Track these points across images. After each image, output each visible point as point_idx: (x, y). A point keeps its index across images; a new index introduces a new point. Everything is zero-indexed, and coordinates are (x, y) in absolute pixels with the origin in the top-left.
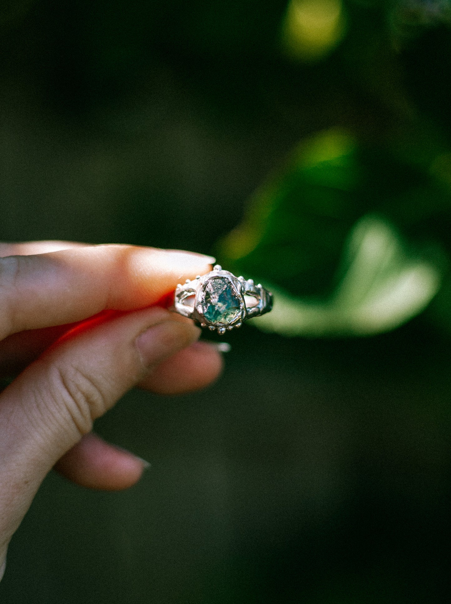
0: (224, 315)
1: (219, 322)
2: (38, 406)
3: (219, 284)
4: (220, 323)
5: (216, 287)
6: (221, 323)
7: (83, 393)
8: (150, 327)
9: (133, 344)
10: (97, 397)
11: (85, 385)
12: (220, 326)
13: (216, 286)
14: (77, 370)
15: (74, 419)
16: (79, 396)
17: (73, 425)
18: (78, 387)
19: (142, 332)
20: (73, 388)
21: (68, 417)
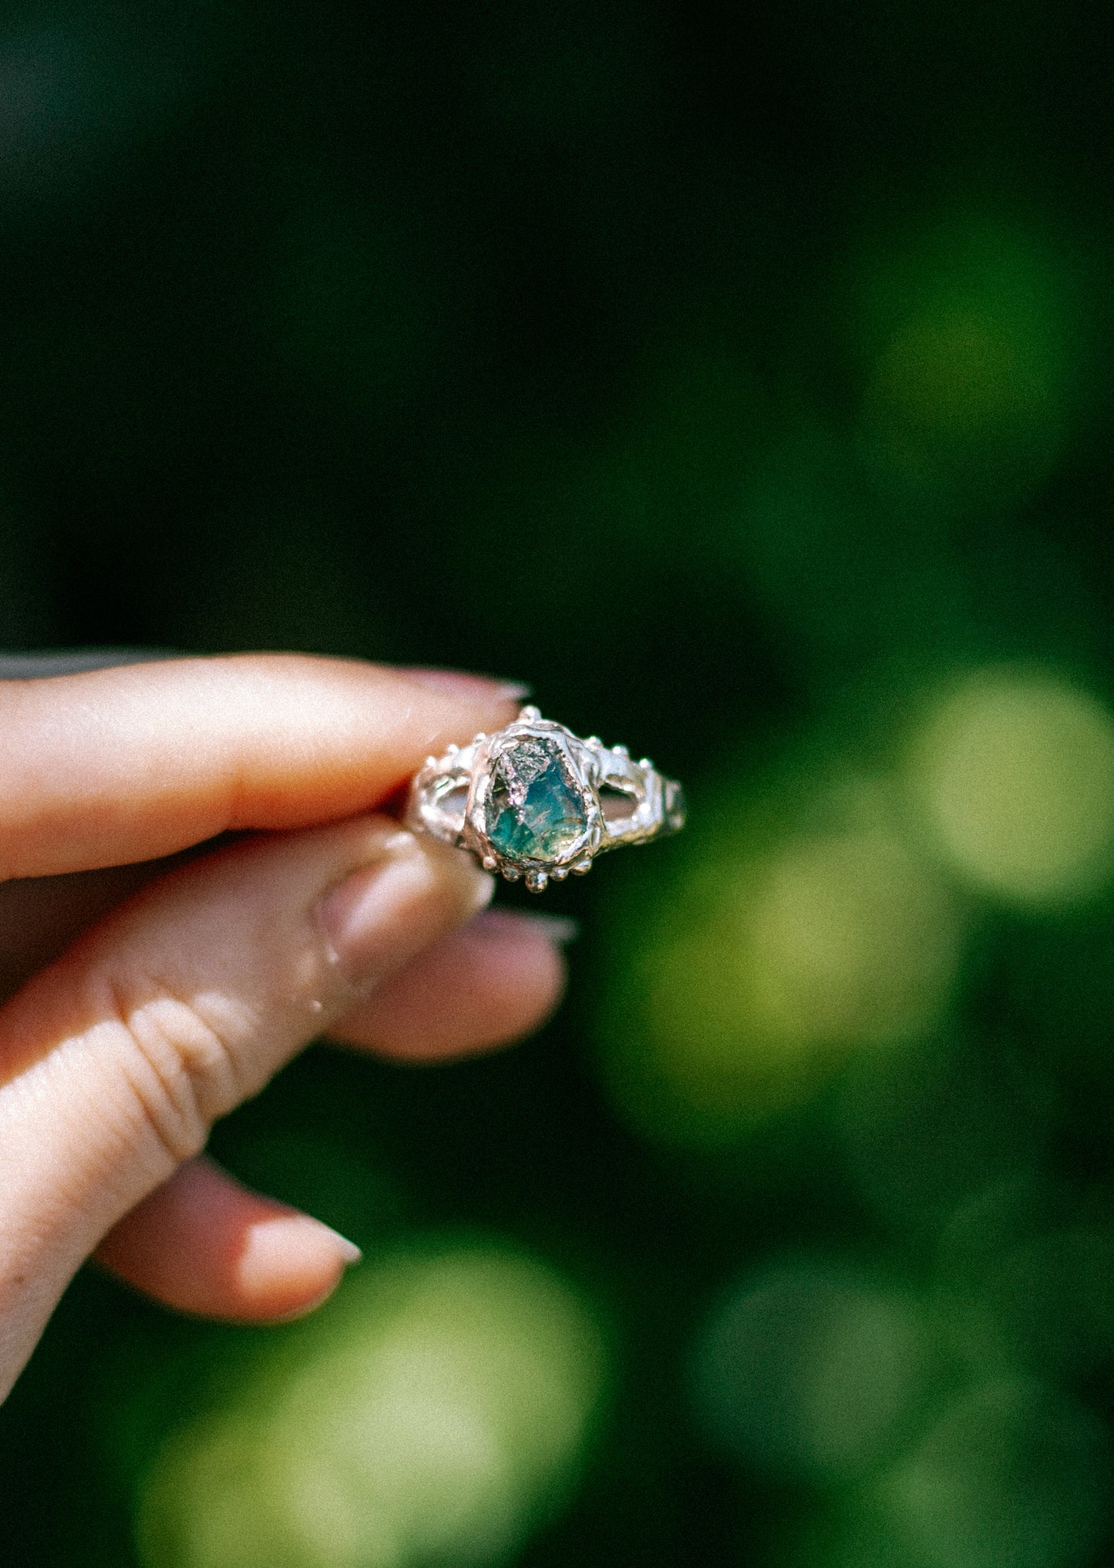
0: (543, 838)
1: (528, 857)
3: (530, 756)
4: (531, 859)
5: (522, 764)
6: (535, 859)
8: (354, 871)
9: (310, 915)
10: (215, 1058)
12: (533, 868)
13: (522, 761)
15: (150, 1115)
16: (162, 1050)
18: (160, 1027)
19: (332, 884)
20: (145, 1030)
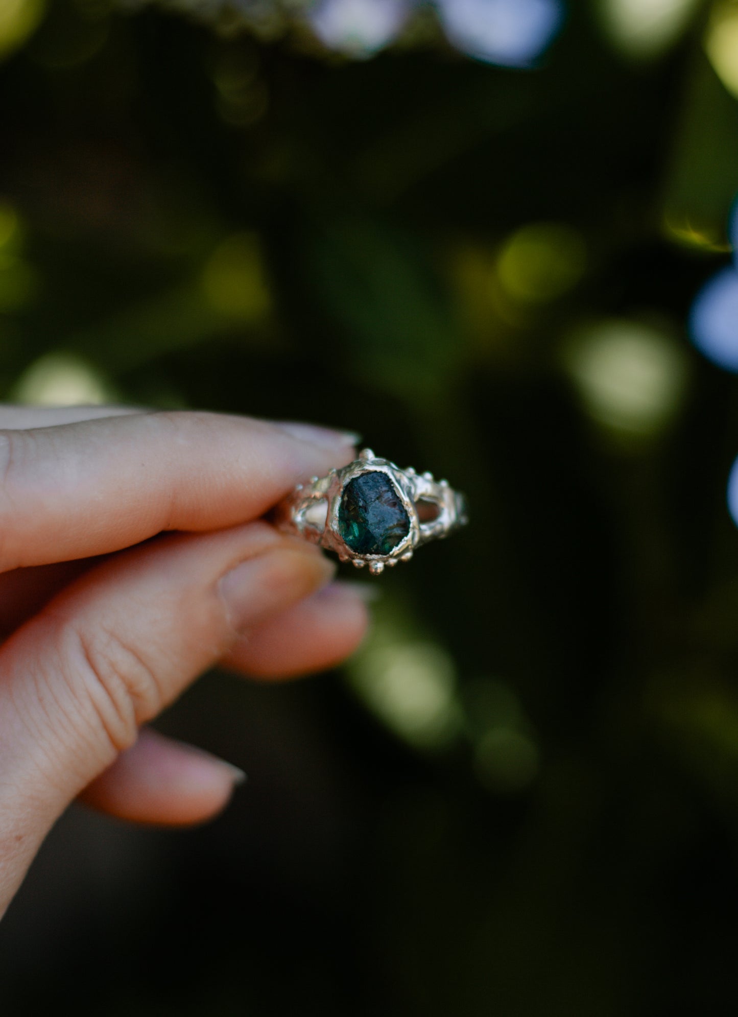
2: (41, 700)
7: (123, 679)
8: (245, 559)
9: (213, 590)
10: (145, 685)
11: (126, 663)
12: (374, 559)
14: (113, 635)
15: (105, 726)
16: (115, 683)
17: (103, 735)
18: (112, 665)
19: (230, 568)
20: (104, 668)
21: (95, 721)
